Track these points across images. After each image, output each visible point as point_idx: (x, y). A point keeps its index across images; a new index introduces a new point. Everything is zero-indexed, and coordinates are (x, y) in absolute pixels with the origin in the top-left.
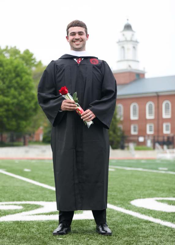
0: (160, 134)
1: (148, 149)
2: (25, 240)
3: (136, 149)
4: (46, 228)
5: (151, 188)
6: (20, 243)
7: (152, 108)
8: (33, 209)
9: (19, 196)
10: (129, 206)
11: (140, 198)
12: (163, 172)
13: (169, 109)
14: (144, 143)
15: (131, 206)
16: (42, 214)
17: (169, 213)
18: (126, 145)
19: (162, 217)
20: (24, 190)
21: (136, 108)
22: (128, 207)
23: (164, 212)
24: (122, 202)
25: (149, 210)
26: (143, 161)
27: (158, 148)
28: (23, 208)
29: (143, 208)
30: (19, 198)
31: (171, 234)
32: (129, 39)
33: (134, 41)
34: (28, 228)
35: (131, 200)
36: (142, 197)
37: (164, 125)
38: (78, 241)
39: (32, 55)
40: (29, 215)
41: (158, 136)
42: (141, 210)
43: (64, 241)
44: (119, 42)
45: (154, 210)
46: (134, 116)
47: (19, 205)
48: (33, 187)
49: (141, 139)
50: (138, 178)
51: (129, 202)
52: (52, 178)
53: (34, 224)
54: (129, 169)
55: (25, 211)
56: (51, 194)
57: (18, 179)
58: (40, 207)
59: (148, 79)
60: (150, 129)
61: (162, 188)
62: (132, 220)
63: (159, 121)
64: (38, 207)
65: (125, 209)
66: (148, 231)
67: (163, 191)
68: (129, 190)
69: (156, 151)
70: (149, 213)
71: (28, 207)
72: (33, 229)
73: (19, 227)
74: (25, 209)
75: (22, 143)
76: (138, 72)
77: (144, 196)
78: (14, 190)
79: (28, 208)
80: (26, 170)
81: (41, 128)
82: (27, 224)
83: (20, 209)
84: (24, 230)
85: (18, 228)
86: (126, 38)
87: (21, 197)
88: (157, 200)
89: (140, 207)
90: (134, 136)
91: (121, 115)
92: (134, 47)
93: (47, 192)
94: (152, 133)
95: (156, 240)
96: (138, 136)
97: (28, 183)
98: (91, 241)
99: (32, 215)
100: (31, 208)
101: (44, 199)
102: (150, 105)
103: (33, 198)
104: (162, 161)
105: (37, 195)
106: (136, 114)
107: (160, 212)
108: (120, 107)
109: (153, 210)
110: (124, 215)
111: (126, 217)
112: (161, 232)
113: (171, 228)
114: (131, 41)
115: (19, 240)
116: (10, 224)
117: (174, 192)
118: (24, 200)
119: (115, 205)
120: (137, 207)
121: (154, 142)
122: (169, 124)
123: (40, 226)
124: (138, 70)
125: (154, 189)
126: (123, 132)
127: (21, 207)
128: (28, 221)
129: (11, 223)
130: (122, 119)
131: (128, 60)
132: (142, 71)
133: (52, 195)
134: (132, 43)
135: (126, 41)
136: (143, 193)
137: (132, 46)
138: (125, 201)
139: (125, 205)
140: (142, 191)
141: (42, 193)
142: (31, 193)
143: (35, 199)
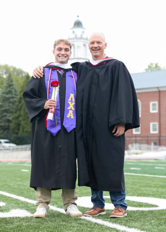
22: (60, 205)
24: (56, 200)
25: (83, 207)
32: (79, 36)
33: (84, 39)
65: (56, 207)
66: (75, 229)
86: (76, 35)
92: (84, 45)
112: (89, 229)
113: (101, 225)
114: (81, 38)
134: (82, 40)
135: (76, 38)
136: (82, 192)
137: (83, 43)
138: (60, 199)
139: (58, 203)
140: (80, 189)
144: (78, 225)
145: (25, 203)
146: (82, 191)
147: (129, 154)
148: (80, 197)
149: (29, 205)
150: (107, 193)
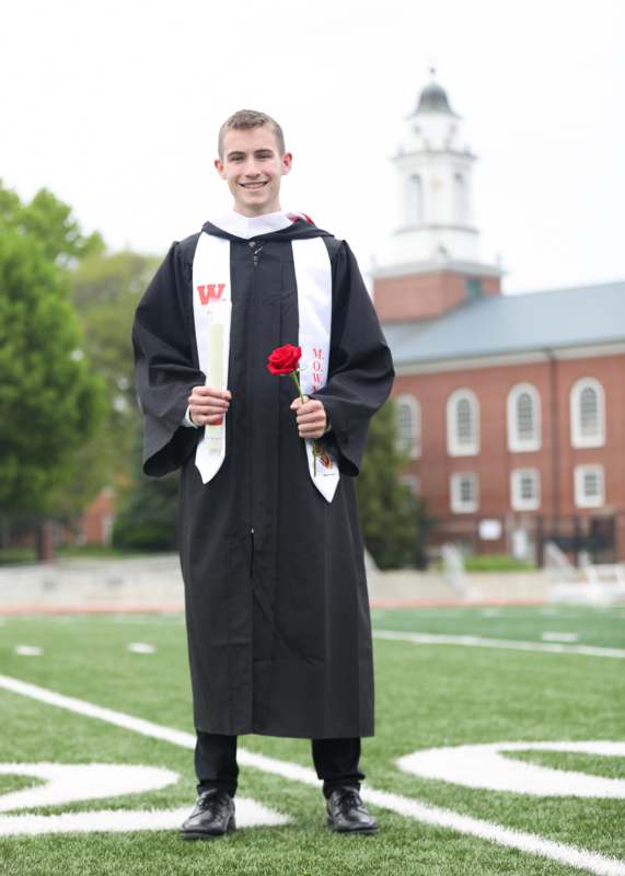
0: (565, 509)
1: (516, 566)
3: (471, 568)
5: (493, 708)
7: (529, 409)
11: (440, 745)
12: (557, 649)
13: (595, 410)
14: (501, 545)
16: (33, 811)
18: (432, 552)
21: (469, 409)
22: (382, 780)
23: (526, 794)
25: (462, 789)
26: (490, 613)
27: (555, 564)
29: (443, 782)
32: (438, 143)
33: (458, 154)
35: (401, 753)
36: (446, 741)
37: (580, 475)
39: (64, 212)
41: (557, 517)
42: (433, 790)
44: (401, 156)
45: (484, 792)
46: (461, 442)
48: (30, 712)
49: (490, 530)
50: (454, 672)
51: (391, 761)
52: (115, 676)
54: (426, 639)
56: (95, 734)
58: (30, 785)
59: (514, 298)
60: (524, 489)
61: (535, 708)
63: (557, 457)
64: (21, 783)
67: (540, 718)
68: (403, 718)
69: (548, 574)
75: (30, 554)
76: (473, 271)
77: (458, 738)
80: (25, 650)
81: (108, 493)
86: (427, 142)
88: (506, 754)
89: (429, 780)
90: (465, 517)
91: (410, 439)
92: (458, 177)
93: (80, 728)
94: (532, 504)
96: (478, 518)
97: (17, 695)
101: (56, 753)
102: (523, 396)
103: (18, 753)
104: (564, 608)
105: (36, 740)
106: (469, 434)
107: (506, 797)
108: (406, 407)
109: (479, 790)
114: (449, 151)
117: (582, 719)
120: (422, 779)
121: (540, 540)
122: (598, 471)
124: (476, 265)
125: (505, 713)
126: (423, 503)
130: (415, 453)
131: (435, 227)
132: (489, 268)
133: (94, 740)
134: (451, 160)
135: (430, 152)
136: (459, 727)
137: (453, 170)
138: (378, 756)
140: (455, 718)
141: (60, 733)
142: (18, 733)
143: (25, 755)
145: (251, 772)
148: (454, 745)
149: (265, 780)
150: (552, 731)
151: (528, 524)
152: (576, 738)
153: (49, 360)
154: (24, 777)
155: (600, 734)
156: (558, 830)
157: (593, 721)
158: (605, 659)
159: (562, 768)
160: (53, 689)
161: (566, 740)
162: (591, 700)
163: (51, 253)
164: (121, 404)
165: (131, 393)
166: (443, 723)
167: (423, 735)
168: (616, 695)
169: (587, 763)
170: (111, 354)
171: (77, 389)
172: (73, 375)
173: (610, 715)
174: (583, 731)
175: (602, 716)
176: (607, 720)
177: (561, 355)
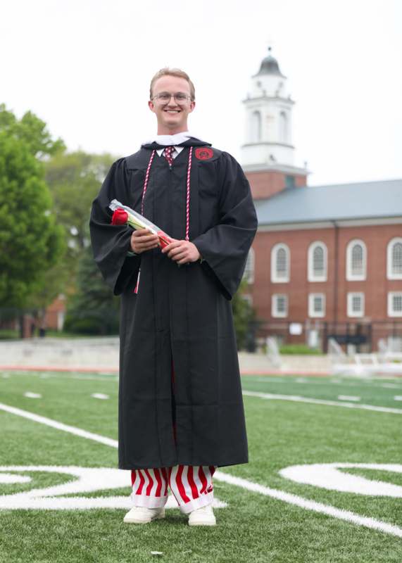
0: (340, 318)
1: (311, 352)
2: (45, 553)
3: (282, 352)
4: (89, 527)
5: (323, 441)
6: (34, 557)
7: (322, 256)
8: (56, 484)
9: (20, 452)
10: (277, 480)
11: (301, 463)
12: (350, 406)
13: (361, 259)
14: (302, 338)
15: (281, 480)
16: (77, 495)
17: (370, 498)
18: (260, 341)
19: (355, 507)
20: (30, 439)
21: (285, 255)
22: (277, 483)
23: (359, 494)
24: (260, 472)
25: (324, 490)
26: (300, 381)
27: (334, 351)
28: (32, 481)
29: (310, 486)
30: (21, 458)
31: (378, 544)
32: (271, 93)
33: (282, 100)
34: (49, 525)
35: (280, 468)
36: (305, 461)
37: (350, 297)
38: (166, 557)
39: (41, 126)
40: (48, 497)
41: (335, 323)
42: (306, 490)
43: (133, 556)
44: (248, 100)
45: (335, 491)
46: (279, 275)
47: (23, 474)
48: (49, 434)
49: (296, 329)
50: (293, 419)
51: (275, 471)
52: (91, 413)
53: (60, 517)
55: (37, 487)
56: (93, 450)
57: (13, 415)
58: (72, 481)
59: (314, 188)
60: (315, 304)
61: (349, 442)
62: (286, 512)
63: (337, 286)
64: (66, 478)
65: (267, 487)
66: (326, 537)
67: (353, 449)
68: (273, 446)
69: (330, 357)
70: (324, 497)
71: (45, 479)
72: (60, 528)
73: (28, 523)
74: (36, 482)
75: (16, 333)
76: (290, 171)
77: (310, 460)
78: (6, 440)
79: (42, 480)
80: (31, 395)
82: (46, 517)
83: (26, 483)
84: (39, 531)
85: (25, 526)
86: (264, 92)
87: (26, 457)
88: (340, 469)
89: (302, 484)
90: (279, 320)
91: (249, 271)
92: (283, 114)
93: (84, 445)
94: (321, 314)
95: (345, 557)
96: (288, 321)
97: (37, 424)
98: (195, 556)
99: (55, 496)
100: (50, 480)
101: (77, 460)
102: (316, 250)
104: (345, 380)
105: (61, 451)
106: (284, 270)
109: (332, 491)
110: (268, 500)
111: (272, 505)
112: (355, 540)
113: (377, 531)
114: (277, 98)
115: (31, 551)
116: (7, 516)
117: (378, 450)
118: (31, 464)
119: (244, 478)
120: (296, 483)
121: (325, 337)
122: (361, 295)
123: (74, 521)
124: (292, 168)
125: (331, 444)
126: (254, 311)
127: (27, 479)
128: (47, 511)
129: (8, 513)
130: (251, 281)
131: (268, 144)
132: (300, 169)
133: (95, 453)
134: (279, 103)
135: (265, 98)
136: (308, 452)
137: (279, 110)
138: (266, 468)
139: (267, 478)
140: (303, 447)
141: (73, 448)
142: (48, 446)
143: (59, 460)
144: (327, 529)
146: (307, 450)
147: (380, 361)
148: (310, 463)
150: (363, 456)
151: (318, 326)
152: (379, 462)
153: (31, 216)
154: (64, 474)
155: (392, 460)
156: (385, 516)
157: (385, 452)
158: (380, 413)
159: (376, 479)
160: (58, 420)
161: (374, 463)
162: (380, 439)
163: (34, 151)
164: (72, 244)
165: (79, 238)
166: (297, 449)
167: (289, 457)
168: (394, 436)
169: (390, 476)
170: (67, 214)
171: (47, 234)
172: (45, 225)
173: (393, 448)
174: (381, 457)
175: (389, 448)
176: (393, 451)
177: (341, 224)
